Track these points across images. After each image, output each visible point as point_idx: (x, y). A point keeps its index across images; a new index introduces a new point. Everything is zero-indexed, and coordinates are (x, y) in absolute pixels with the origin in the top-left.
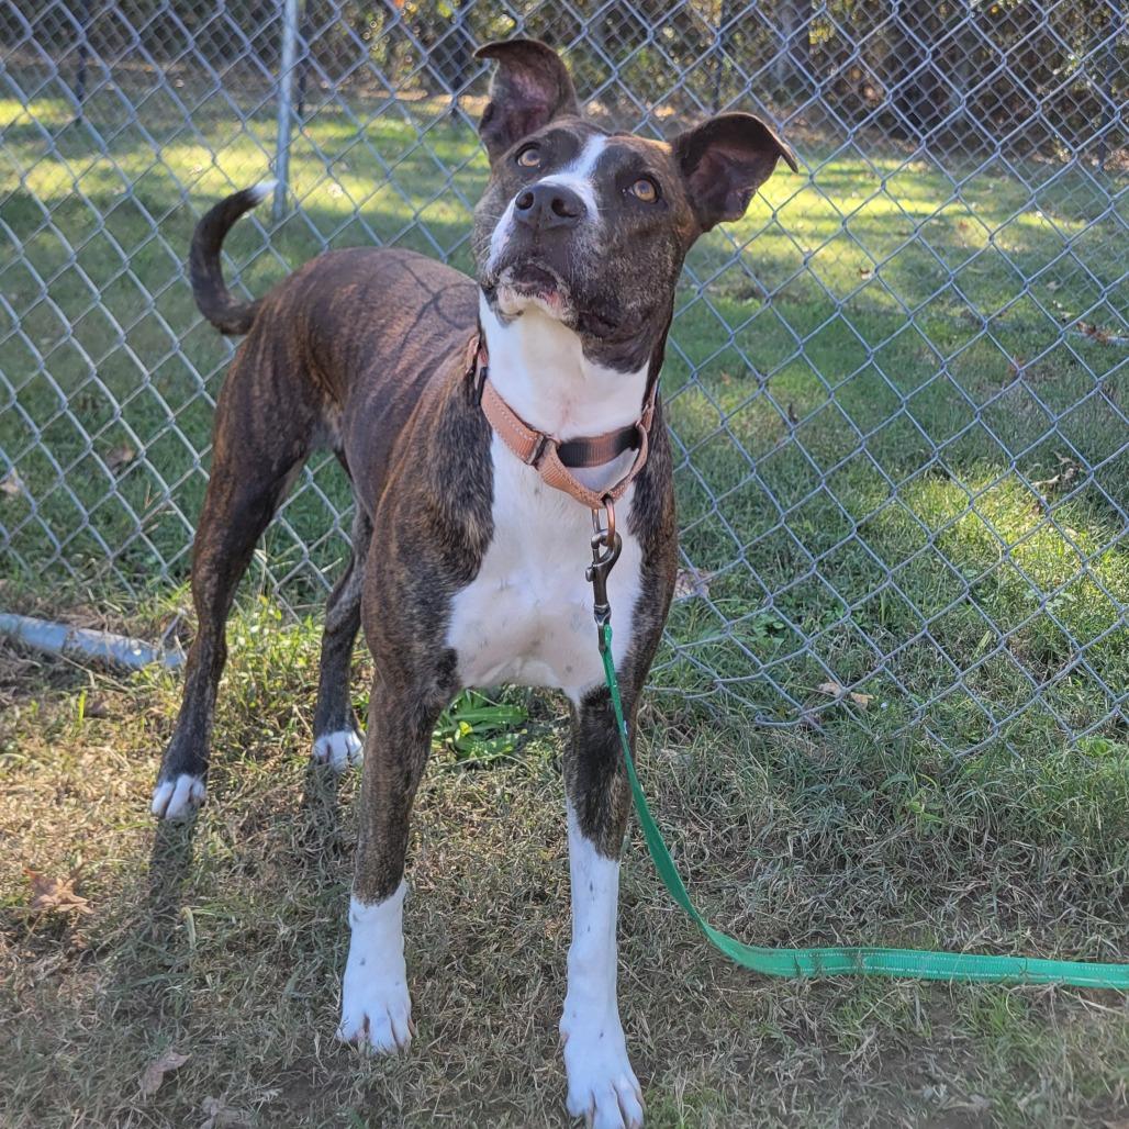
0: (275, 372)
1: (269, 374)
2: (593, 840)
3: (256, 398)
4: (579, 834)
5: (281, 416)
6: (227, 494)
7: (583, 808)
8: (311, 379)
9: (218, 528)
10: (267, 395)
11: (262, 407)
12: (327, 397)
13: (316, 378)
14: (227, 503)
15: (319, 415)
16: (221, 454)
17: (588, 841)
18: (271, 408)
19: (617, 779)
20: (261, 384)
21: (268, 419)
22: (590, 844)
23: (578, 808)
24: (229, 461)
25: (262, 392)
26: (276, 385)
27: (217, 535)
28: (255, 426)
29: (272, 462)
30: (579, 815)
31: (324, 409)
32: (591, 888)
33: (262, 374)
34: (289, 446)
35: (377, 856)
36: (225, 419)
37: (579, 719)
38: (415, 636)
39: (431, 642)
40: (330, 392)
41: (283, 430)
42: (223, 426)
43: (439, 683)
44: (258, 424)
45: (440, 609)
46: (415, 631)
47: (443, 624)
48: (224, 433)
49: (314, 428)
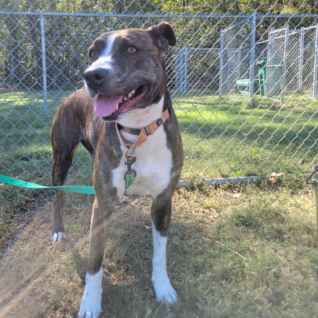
0: (67, 120)
1: (65, 121)
2: (160, 232)
3: (62, 128)
4: (156, 230)
5: (70, 132)
6: (59, 157)
7: (157, 224)
8: (76, 122)
9: (58, 166)
10: (65, 127)
11: (64, 131)
12: (81, 126)
13: (77, 121)
14: (59, 159)
15: (80, 131)
16: (56, 146)
17: (158, 232)
18: (67, 131)
19: (166, 217)
20: (63, 125)
21: (66, 134)
22: (158, 233)
23: (155, 223)
24: (58, 147)
25: (64, 126)
26: (67, 124)
27: (58, 169)
28: (63, 136)
29: (70, 146)
30: (156, 225)
31: (81, 130)
32: (159, 244)
33: (63, 122)
34: (73, 141)
35: (94, 258)
36: (55, 136)
37: (155, 201)
38: (103, 182)
39: (108, 184)
40: (81, 125)
41: (71, 136)
42: (55, 138)
43: (112, 199)
44: (64, 136)
45: (109, 174)
46: (103, 180)
47: (111, 179)
48: (55, 139)
49: (79, 135)
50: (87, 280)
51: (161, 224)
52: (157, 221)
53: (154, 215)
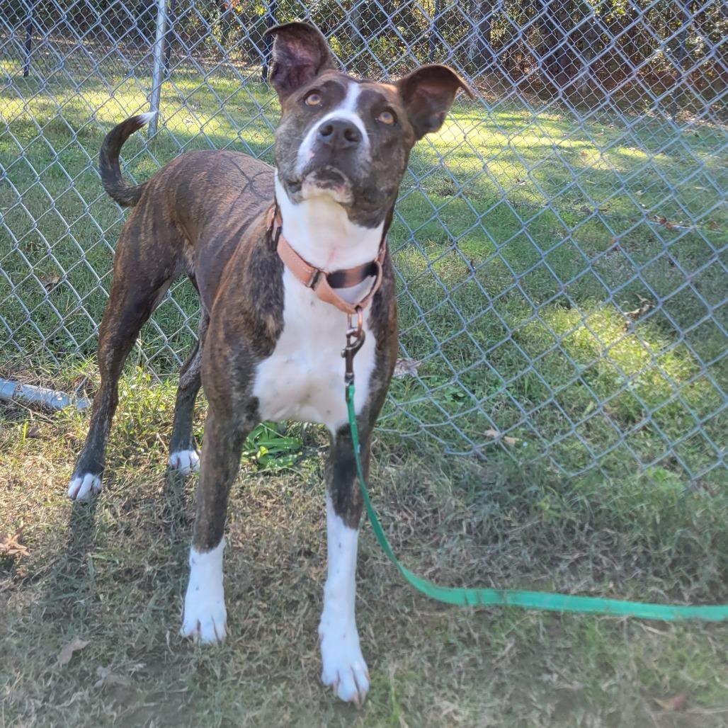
0: (154, 225)
1: (150, 227)
2: (341, 517)
3: (142, 241)
4: (333, 512)
5: (157, 252)
6: (122, 300)
7: (336, 497)
8: (176, 230)
9: (116, 320)
10: (149, 240)
11: (146, 247)
12: (186, 242)
13: (180, 230)
14: (121, 305)
15: (181, 253)
16: (119, 275)
17: (339, 518)
18: (151, 248)
19: (357, 480)
20: (145, 233)
21: (148, 254)
22: (339, 520)
23: (333, 497)
24: (124, 280)
25: (146, 237)
26: (155, 234)
27: (115, 325)
28: (141, 258)
29: (151, 281)
30: (334, 501)
31: (184, 249)
32: (340, 546)
33: (146, 227)
34: (162, 271)
35: (207, 523)
36: (122, 254)
37: (335, 443)
38: (234, 388)
39: (244, 392)
40: (188, 238)
41: (157, 261)
42: (120, 258)
43: (247, 417)
44: (143, 257)
45: (250, 373)
46: (234, 385)
47: (251, 382)
48: (121, 262)
49: (178, 261)
50: (193, 562)
51: (346, 499)
52: (336, 491)
53: (332, 478)
